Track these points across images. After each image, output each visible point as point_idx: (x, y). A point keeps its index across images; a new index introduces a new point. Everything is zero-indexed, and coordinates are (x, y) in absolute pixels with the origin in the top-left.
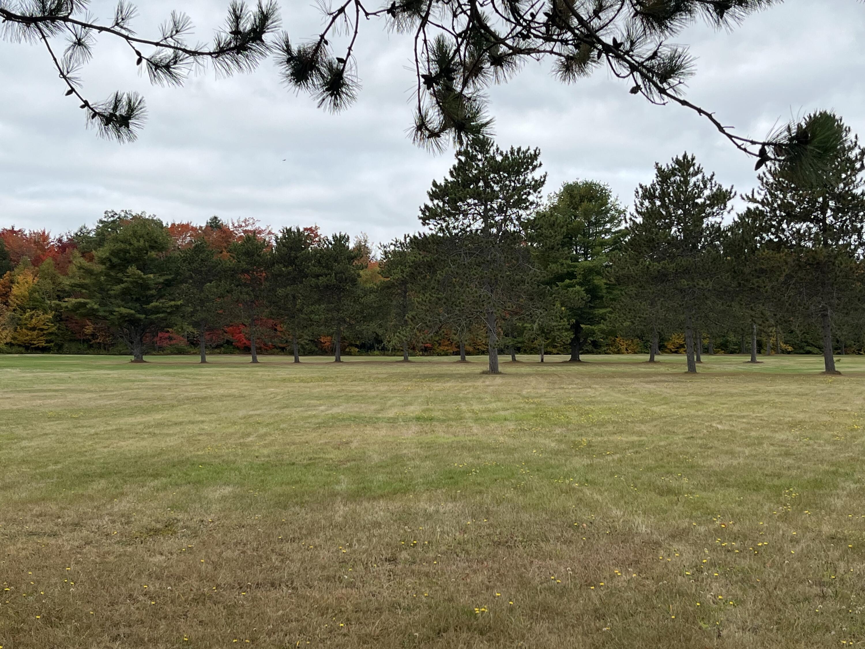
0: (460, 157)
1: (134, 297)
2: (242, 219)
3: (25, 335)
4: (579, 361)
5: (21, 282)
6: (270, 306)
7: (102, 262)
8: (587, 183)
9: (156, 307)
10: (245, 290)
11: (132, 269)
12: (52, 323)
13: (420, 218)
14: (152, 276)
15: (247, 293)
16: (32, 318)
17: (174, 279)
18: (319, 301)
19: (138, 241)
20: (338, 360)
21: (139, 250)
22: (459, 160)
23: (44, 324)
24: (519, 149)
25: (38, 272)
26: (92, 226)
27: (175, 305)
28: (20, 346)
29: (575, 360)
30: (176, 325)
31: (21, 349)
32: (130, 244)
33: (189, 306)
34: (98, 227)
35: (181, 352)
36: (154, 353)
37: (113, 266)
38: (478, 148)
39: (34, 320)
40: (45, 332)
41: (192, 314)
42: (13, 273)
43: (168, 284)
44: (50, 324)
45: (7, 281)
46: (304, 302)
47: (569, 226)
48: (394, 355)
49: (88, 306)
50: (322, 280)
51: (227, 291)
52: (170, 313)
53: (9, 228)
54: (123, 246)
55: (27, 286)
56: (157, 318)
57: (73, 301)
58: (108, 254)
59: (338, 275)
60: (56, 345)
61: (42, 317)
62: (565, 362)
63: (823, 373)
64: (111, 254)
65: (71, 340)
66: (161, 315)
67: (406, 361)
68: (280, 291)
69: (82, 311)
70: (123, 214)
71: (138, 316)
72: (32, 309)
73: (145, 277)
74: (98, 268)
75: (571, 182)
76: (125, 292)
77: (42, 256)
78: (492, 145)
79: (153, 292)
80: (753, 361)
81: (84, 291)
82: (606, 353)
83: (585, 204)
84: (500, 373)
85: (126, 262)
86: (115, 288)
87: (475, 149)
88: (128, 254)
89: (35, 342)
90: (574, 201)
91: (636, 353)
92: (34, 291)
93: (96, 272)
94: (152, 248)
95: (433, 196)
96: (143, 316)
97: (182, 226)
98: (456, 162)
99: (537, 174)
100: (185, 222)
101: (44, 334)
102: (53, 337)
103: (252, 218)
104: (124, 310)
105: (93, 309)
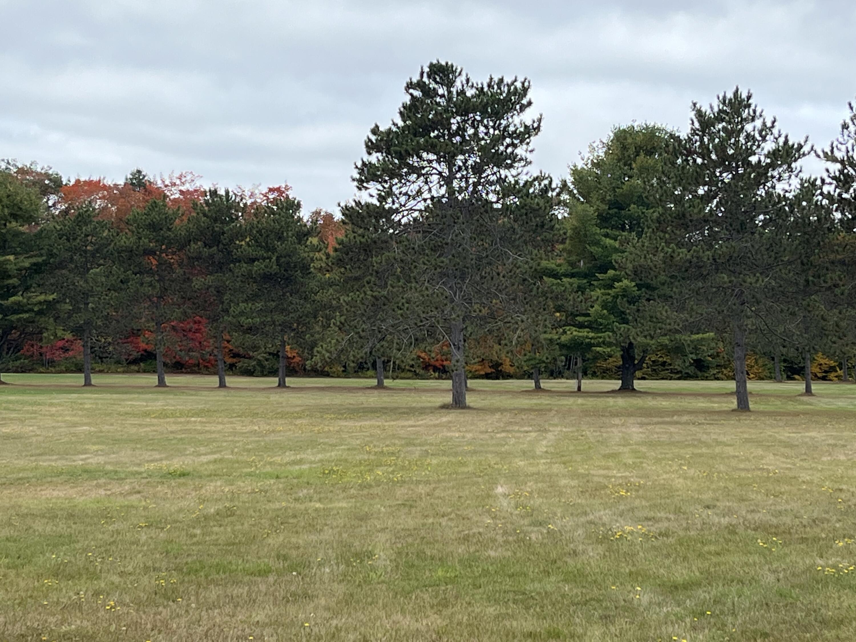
0: (411, 91)
2: (176, 174)
4: (634, 389)
6: (184, 303)
8: (647, 128)
9: (18, 303)
10: (148, 279)
13: (354, 180)
14: (12, 258)
15: (151, 285)
17: (45, 263)
18: (254, 297)
20: (282, 385)
22: (411, 94)
24: (501, 80)
27: (45, 301)
29: (627, 388)
30: (47, 329)
33: (66, 303)
36: (41, 370)
38: (438, 79)
41: (70, 314)
43: (35, 269)
46: (232, 297)
47: (617, 190)
50: (258, 267)
51: (121, 281)
52: (36, 313)
56: (19, 320)
59: (283, 260)
62: (613, 392)
66: (25, 316)
67: (380, 386)
68: (198, 282)
75: (624, 127)
78: (460, 74)
79: (14, 281)
82: (717, 379)
83: (642, 157)
87: (435, 80)
90: (626, 154)
91: (762, 379)
94: (15, 216)
95: (371, 147)
98: (407, 99)
99: (528, 117)
103: (191, 173)
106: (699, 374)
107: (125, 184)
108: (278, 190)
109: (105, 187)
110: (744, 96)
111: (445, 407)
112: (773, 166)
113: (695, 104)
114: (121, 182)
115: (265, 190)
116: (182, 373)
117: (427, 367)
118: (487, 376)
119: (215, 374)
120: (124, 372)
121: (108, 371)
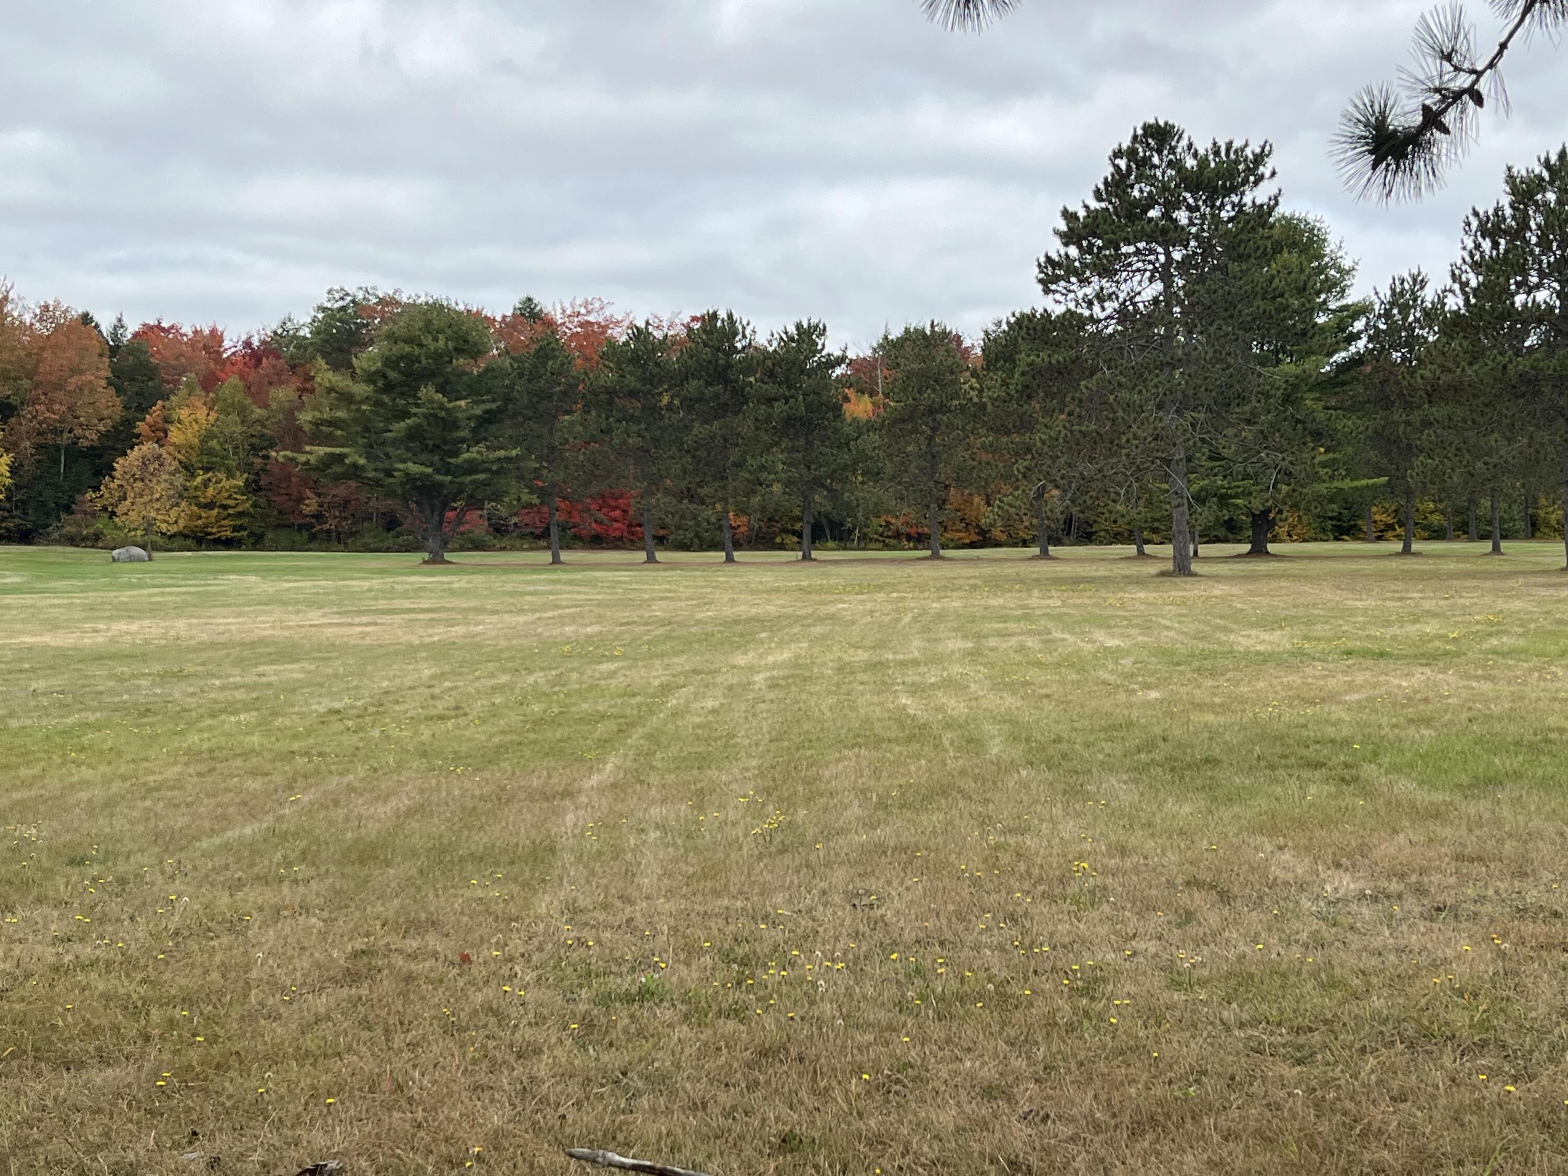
1: (430, 443)
3: (195, 518)
4: (1268, 553)
5: (186, 421)
7: (370, 378)
9: (470, 462)
11: (427, 392)
12: (243, 494)
14: (461, 403)
15: (638, 434)
16: (206, 487)
17: (500, 410)
18: (773, 447)
19: (436, 339)
21: (437, 356)
22: (1116, 166)
23: (230, 497)
25: (214, 402)
27: (506, 458)
28: (186, 537)
29: (1256, 552)
30: (509, 494)
31: (189, 542)
32: (421, 345)
33: (531, 460)
35: (478, 546)
37: (389, 387)
38: (1153, 143)
39: (210, 490)
40: (231, 511)
42: (167, 404)
44: (238, 497)
45: (159, 420)
48: (864, 549)
49: (347, 461)
50: (780, 408)
51: (603, 431)
52: (494, 473)
53: (152, 322)
54: (407, 349)
55: (196, 427)
56: (473, 482)
57: (322, 450)
58: (379, 364)
59: (809, 399)
60: (252, 534)
61: (226, 484)
64: (384, 364)
65: (277, 527)
66: (482, 476)
67: (936, 557)
68: (700, 430)
69: (336, 469)
70: (360, 295)
71: (439, 478)
72: (207, 470)
73: (451, 405)
74: (361, 389)
76: (413, 435)
77: (219, 373)
78: (1182, 137)
79: (463, 433)
81: (339, 433)
84: (1195, 575)
85: (414, 379)
86: (394, 426)
87: (1148, 145)
88: (417, 365)
89: (214, 530)
92: (210, 436)
93: (358, 398)
94: (460, 351)
96: (446, 479)
99: (1263, 193)
101: (229, 515)
102: (244, 521)
103: (600, 299)
104: (414, 468)
105: (355, 465)
106: (1231, 536)
107: (513, 314)
114: (509, 313)
115: (686, 319)
116: (603, 548)
117: (898, 535)
118: (972, 545)
119: (643, 549)
120: (531, 549)
121: (513, 548)
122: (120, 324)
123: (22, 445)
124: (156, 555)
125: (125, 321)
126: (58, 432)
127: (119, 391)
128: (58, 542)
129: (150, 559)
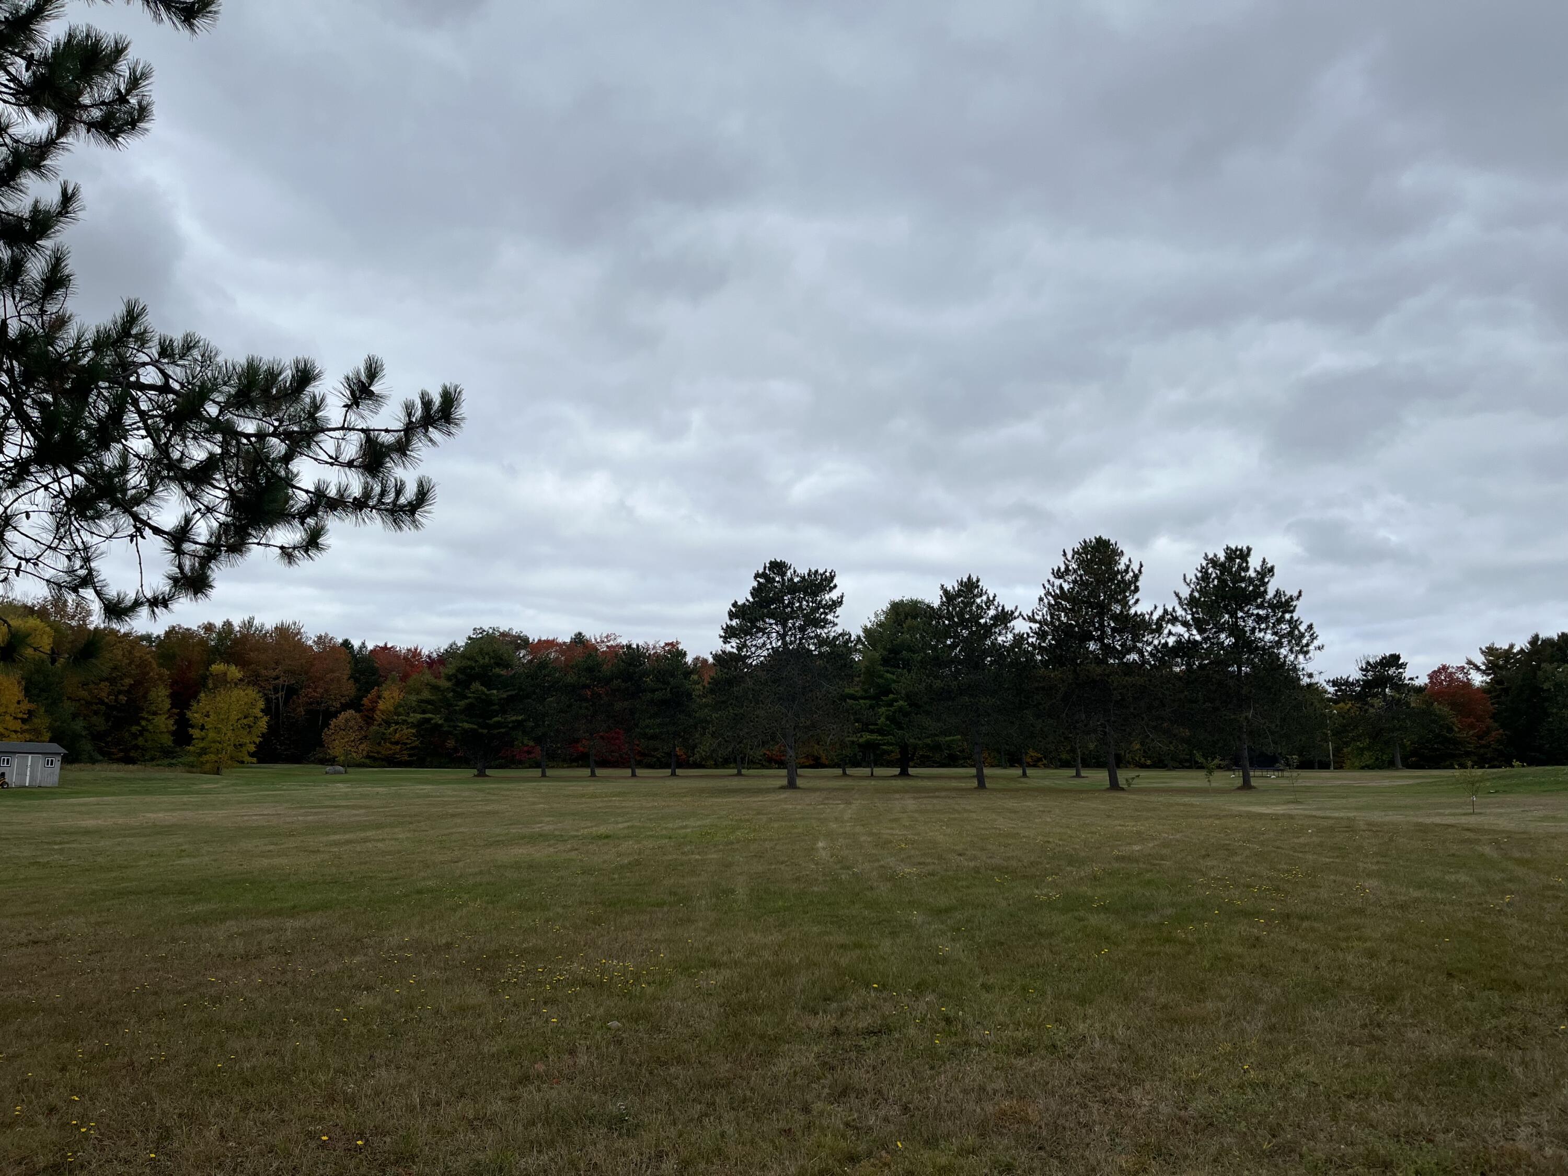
0: (758, 579)
1: (478, 712)
2: (604, 635)
3: (387, 749)
4: (909, 774)
5: (387, 697)
6: (609, 720)
7: (449, 678)
8: (912, 601)
9: (498, 722)
10: (585, 705)
11: (476, 686)
12: (415, 737)
13: (721, 637)
14: (495, 692)
15: (586, 708)
16: (396, 733)
17: (517, 695)
18: (655, 715)
19: (484, 658)
20: (673, 774)
21: (484, 667)
22: (758, 581)
23: (407, 739)
24: (816, 571)
25: (404, 687)
26: (461, 642)
27: (516, 720)
28: (383, 760)
29: (904, 774)
30: (517, 739)
32: (476, 661)
33: (530, 721)
34: (467, 643)
37: (459, 683)
38: (775, 571)
39: (397, 735)
40: (408, 746)
41: (533, 729)
42: (380, 688)
43: (510, 699)
44: (413, 738)
45: (375, 697)
46: (641, 716)
47: (894, 642)
49: (433, 722)
50: (658, 695)
51: (567, 706)
52: (511, 728)
53: (382, 644)
54: (469, 663)
55: (392, 701)
56: (499, 733)
57: (419, 716)
58: (454, 671)
59: (674, 690)
60: (419, 759)
61: (405, 731)
62: (895, 776)
63: (1108, 789)
64: (457, 671)
65: (433, 754)
66: (503, 730)
67: (739, 774)
68: (618, 706)
69: (426, 726)
70: (491, 631)
71: (480, 730)
72: (397, 723)
73: (489, 693)
74: (444, 684)
75: (897, 600)
76: (470, 707)
78: (790, 567)
79: (496, 707)
80: (1078, 775)
81: (430, 707)
82: (964, 767)
83: (909, 621)
84: (799, 788)
85: (472, 678)
86: (460, 703)
87: (773, 572)
88: (473, 671)
89: (398, 756)
90: (899, 618)
91: (994, 766)
92: (400, 705)
93: (442, 688)
94: (498, 665)
95: (732, 615)
96: (485, 731)
97: (547, 642)
98: (755, 584)
99: (834, 595)
100: (551, 638)
101: (407, 748)
102: (415, 751)
103: (614, 633)
104: (466, 726)
105: (436, 724)
106: (952, 763)
107: (571, 641)
108: (672, 644)
109: (558, 645)
110: (974, 580)
111: (782, 788)
112: (995, 625)
113: (942, 586)
114: (568, 640)
115: (663, 645)
117: (770, 760)
120: (568, 767)
121: (558, 767)
122: (364, 645)
123: (298, 710)
124: (349, 770)
125: (367, 644)
126: (318, 703)
127: (357, 680)
128: (313, 762)
129: (346, 772)
